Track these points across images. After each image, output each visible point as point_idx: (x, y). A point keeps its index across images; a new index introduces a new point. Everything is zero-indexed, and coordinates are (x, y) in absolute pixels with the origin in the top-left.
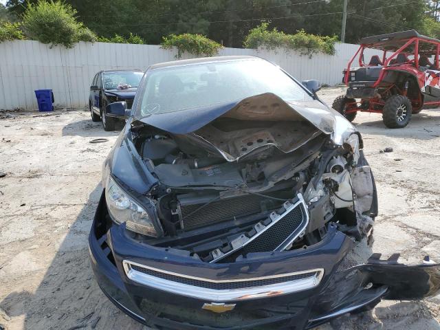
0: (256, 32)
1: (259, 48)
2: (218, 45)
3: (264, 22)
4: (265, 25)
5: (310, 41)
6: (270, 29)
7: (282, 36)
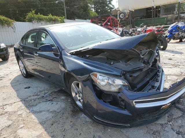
0: (30, 15)
1: (33, 22)
2: (12, 20)
3: (33, 10)
4: (34, 11)
5: (55, 18)
6: (36, 13)
7: (42, 16)
